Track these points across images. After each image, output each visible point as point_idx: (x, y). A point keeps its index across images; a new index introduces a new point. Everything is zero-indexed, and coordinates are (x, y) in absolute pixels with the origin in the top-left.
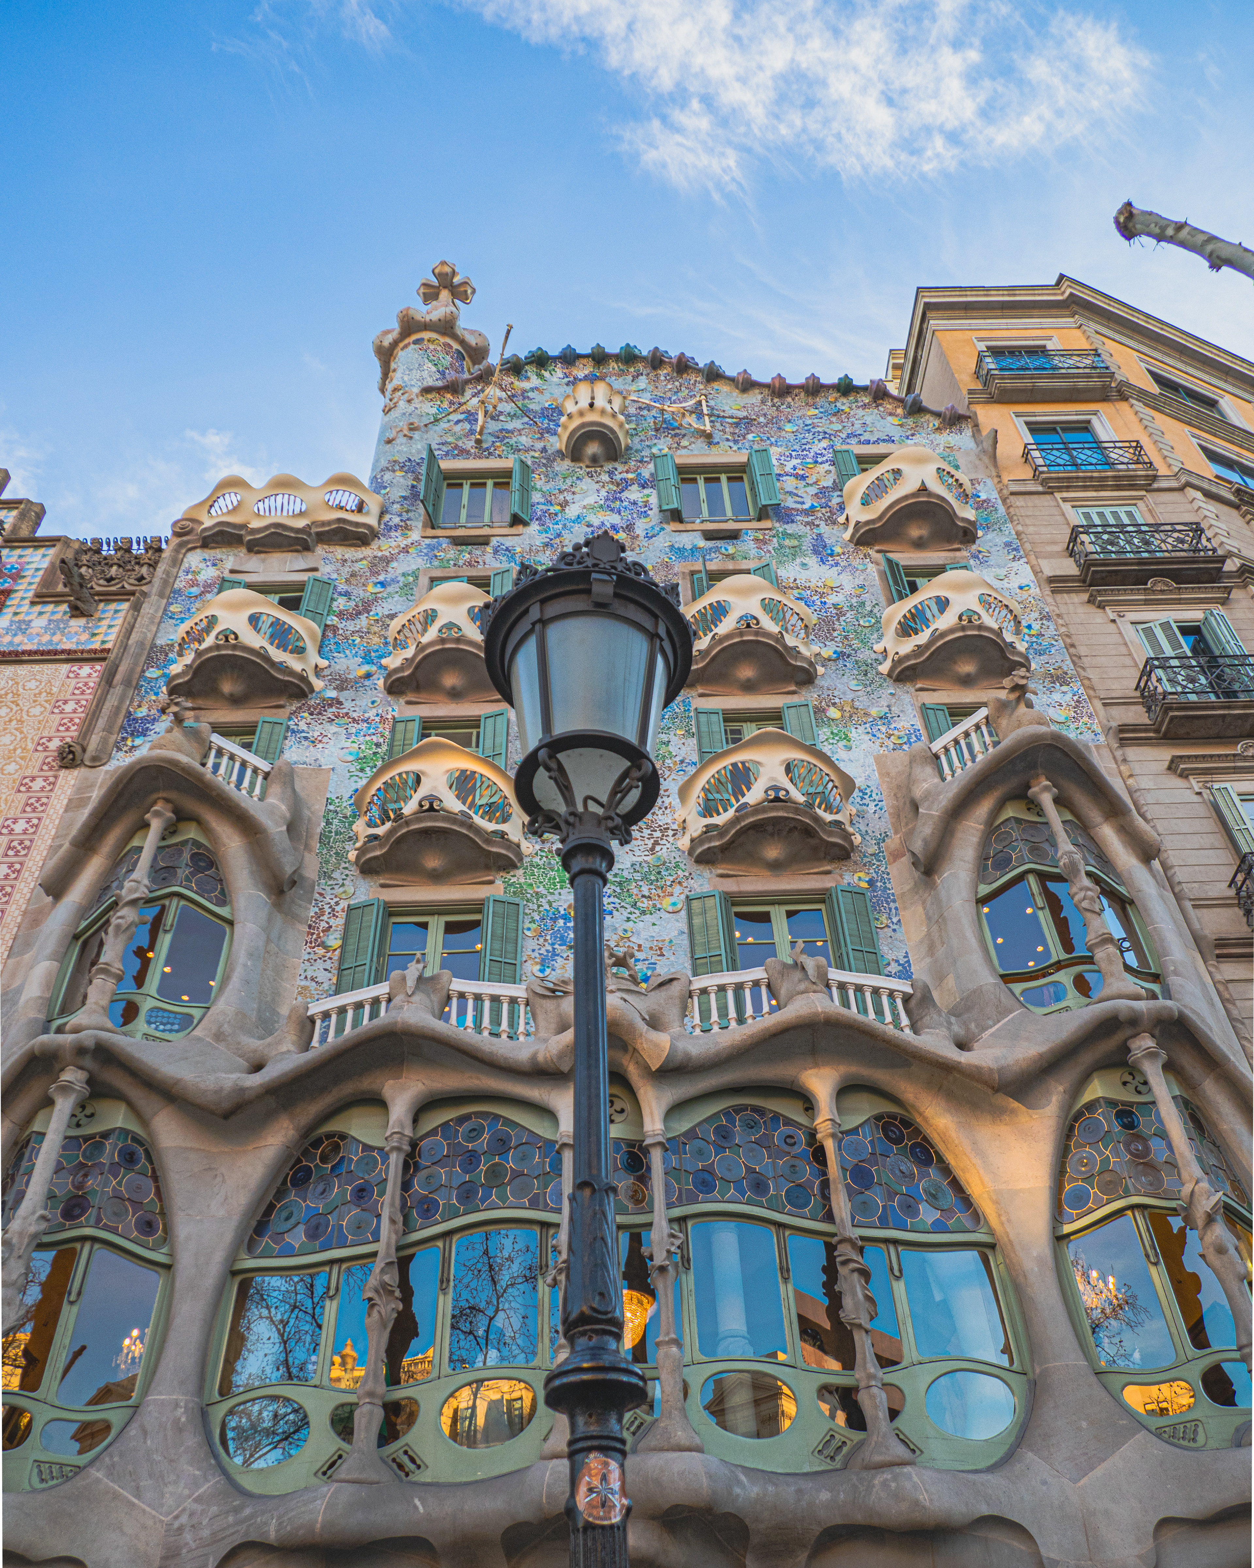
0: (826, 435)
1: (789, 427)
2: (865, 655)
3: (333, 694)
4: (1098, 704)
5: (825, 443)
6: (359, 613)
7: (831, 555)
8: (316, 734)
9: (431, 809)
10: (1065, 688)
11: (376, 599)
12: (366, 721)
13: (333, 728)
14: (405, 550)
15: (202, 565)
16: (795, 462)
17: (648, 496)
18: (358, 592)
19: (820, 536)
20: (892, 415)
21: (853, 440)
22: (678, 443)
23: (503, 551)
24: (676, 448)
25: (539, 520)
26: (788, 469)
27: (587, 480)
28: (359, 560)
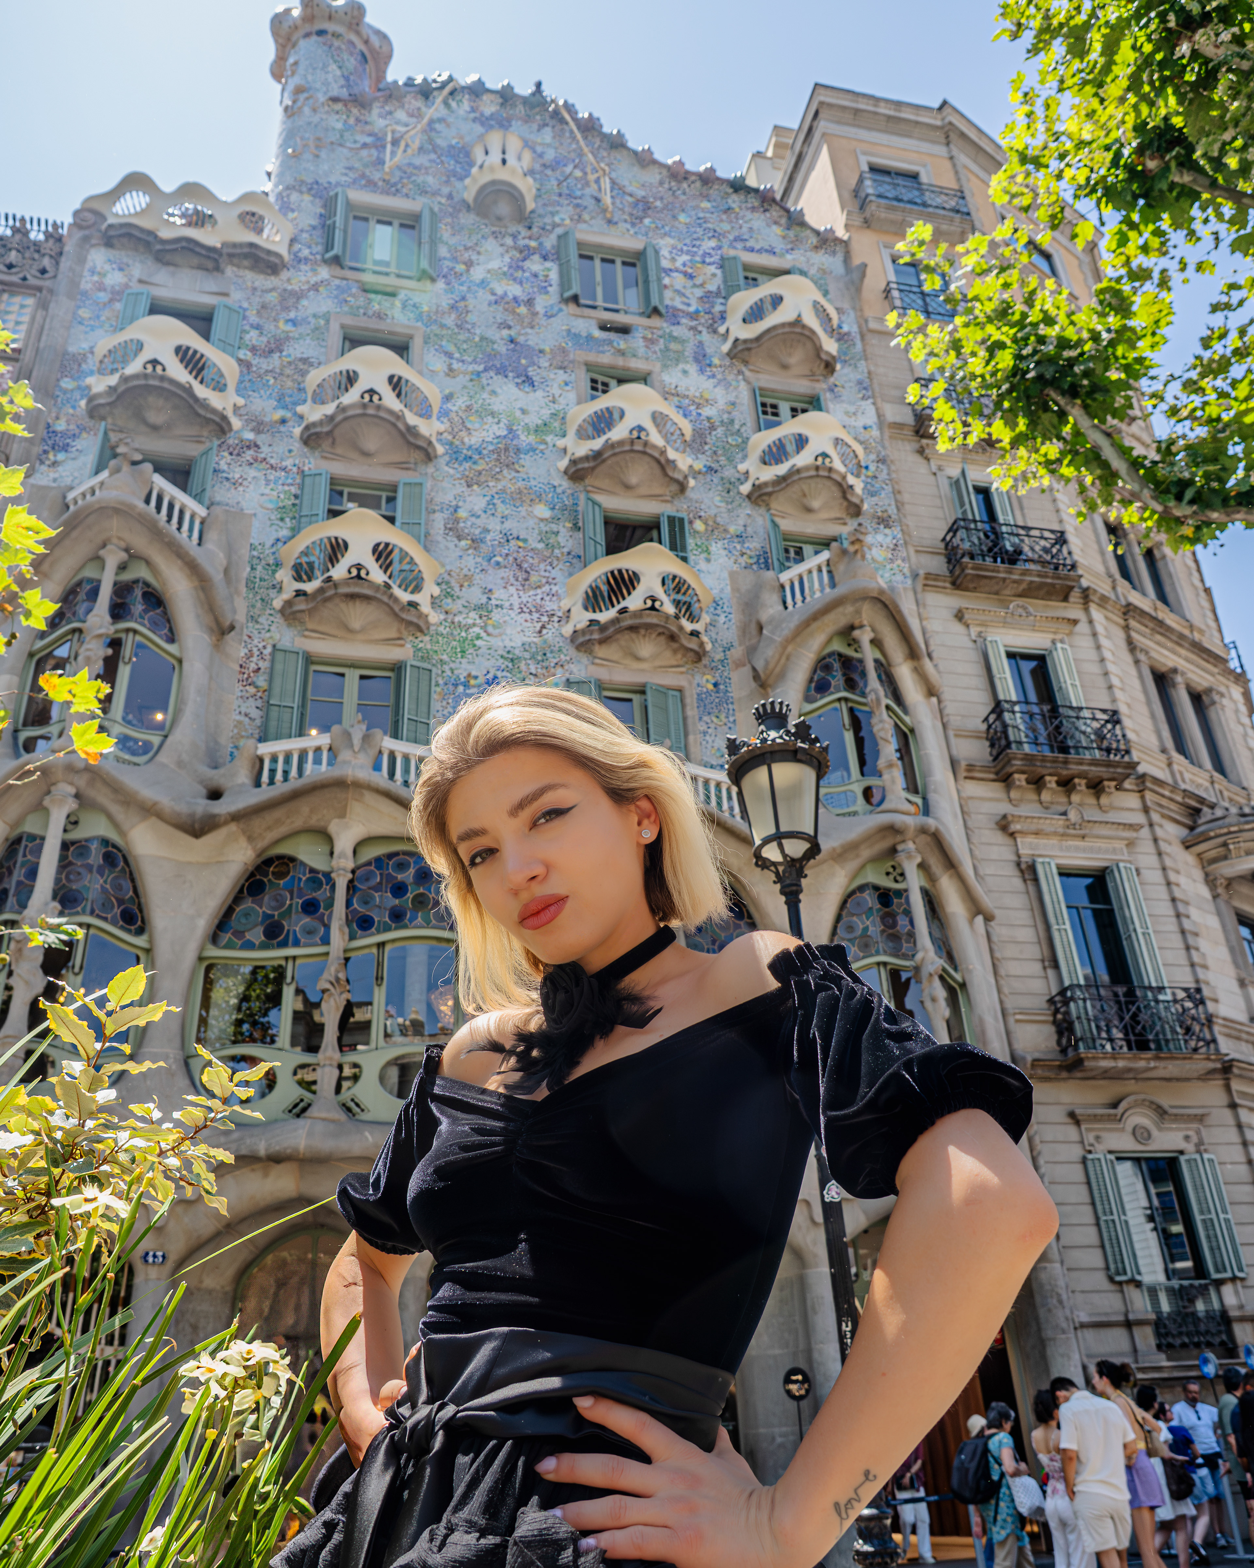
0: (716, 235)
1: (682, 218)
2: (729, 473)
3: (249, 436)
4: (912, 550)
5: (713, 243)
6: (271, 351)
7: (710, 365)
8: (237, 476)
9: (359, 577)
10: (887, 531)
11: (288, 338)
12: (284, 469)
13: (252, 473)
14: (315, 287)
15: (107, 267)
16: (685, 258)
17: (549, 270)
18: (269, 327)
19: (701, 343)
20: (777, 223)
21: (739, 245)
22: (579, 215)
23: (410, 306)
24: (577, 220)
25: (445, 277)
26: (678, 265)
27: (491, 241)
28: (269, 291)
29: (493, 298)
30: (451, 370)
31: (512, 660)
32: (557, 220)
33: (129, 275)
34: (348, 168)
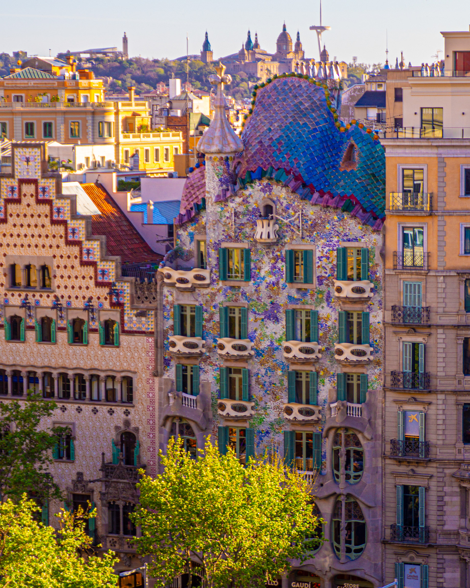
0: (338, 234)
1: (328, 226)
2: (333, 350)
3: (207, 354)
4: (384, 376)
5: (336, 239)
6: (210, 320)
7: (331, 302)
8: (206, 369)
9: (228, 416)
10: (378, 368)
11: (214, 314)
12: (216, 365)
13: (209, 368)
14: (219, 291)
15: (168, 294)
16: (327, 248)
17: (283, 266)
18: (209, 310)
19: (329, 292)
20: (359, 223)
21: (345, 238)
22: (293, 236)
23: (244, 294)
24: (292, 239)
25: (253, 277)
26: (324, 253)
27: (266, 257)
28: (207, 294)
29: (267, 284)
30: (256, 319)
31: (272, 425)
32: (286, 240)
33: (173, 297)
34: (224, 231)
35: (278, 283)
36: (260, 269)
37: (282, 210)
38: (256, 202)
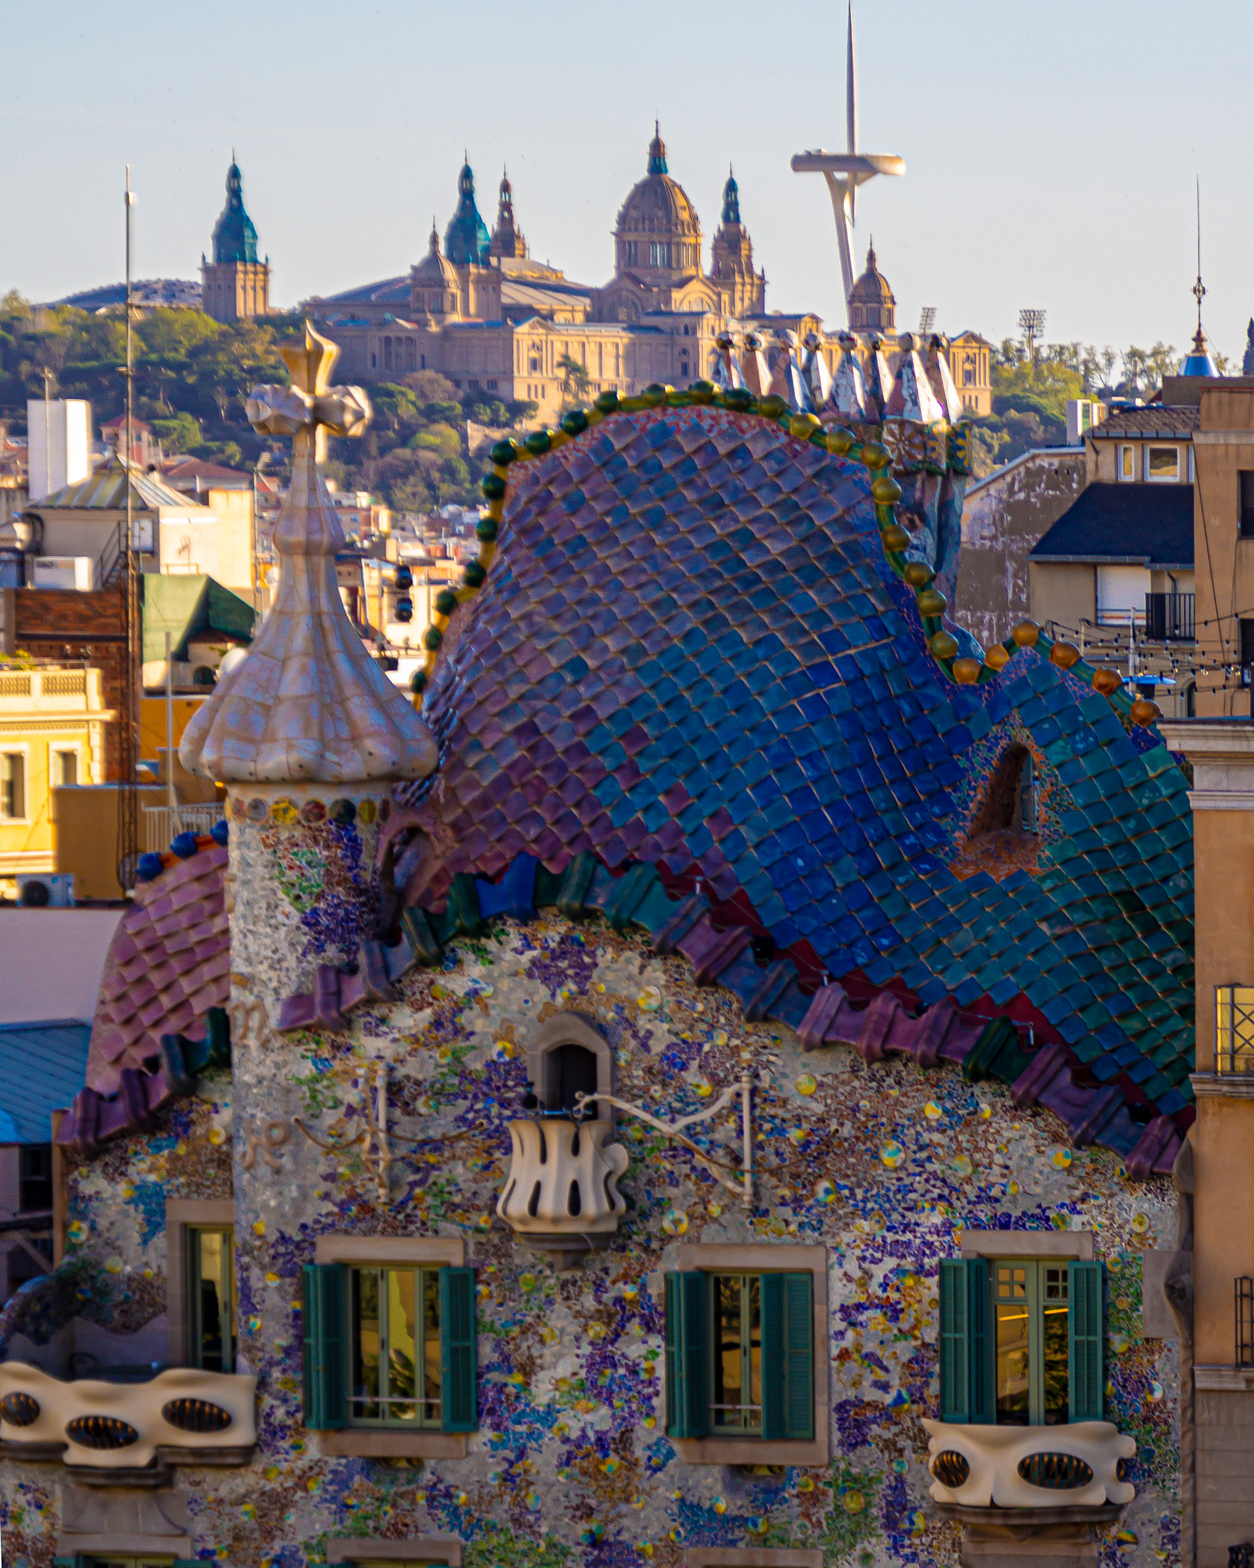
7: (909, 1533)
14: (302, 1481)
15: (22, 1499)
16: (890, 1263)
17: (654, 1354)
19: (900, 1479)
20: (1056, 1139)
21: (984, 1212)
22: (705, 1203)
23: (441, 1496)
24: (700, 1218)
25: (492, 1412)
26: (874, 1287)
27: (560, 1307)
28: (241, 1501)
29: (567, 1447)
32: (667, 1225)
33: (50, 1515)
34: (331, 1177)
35: (625, 1440)
36: (528, 1369)
37: (649, 1070)
38: (507, 1032)
